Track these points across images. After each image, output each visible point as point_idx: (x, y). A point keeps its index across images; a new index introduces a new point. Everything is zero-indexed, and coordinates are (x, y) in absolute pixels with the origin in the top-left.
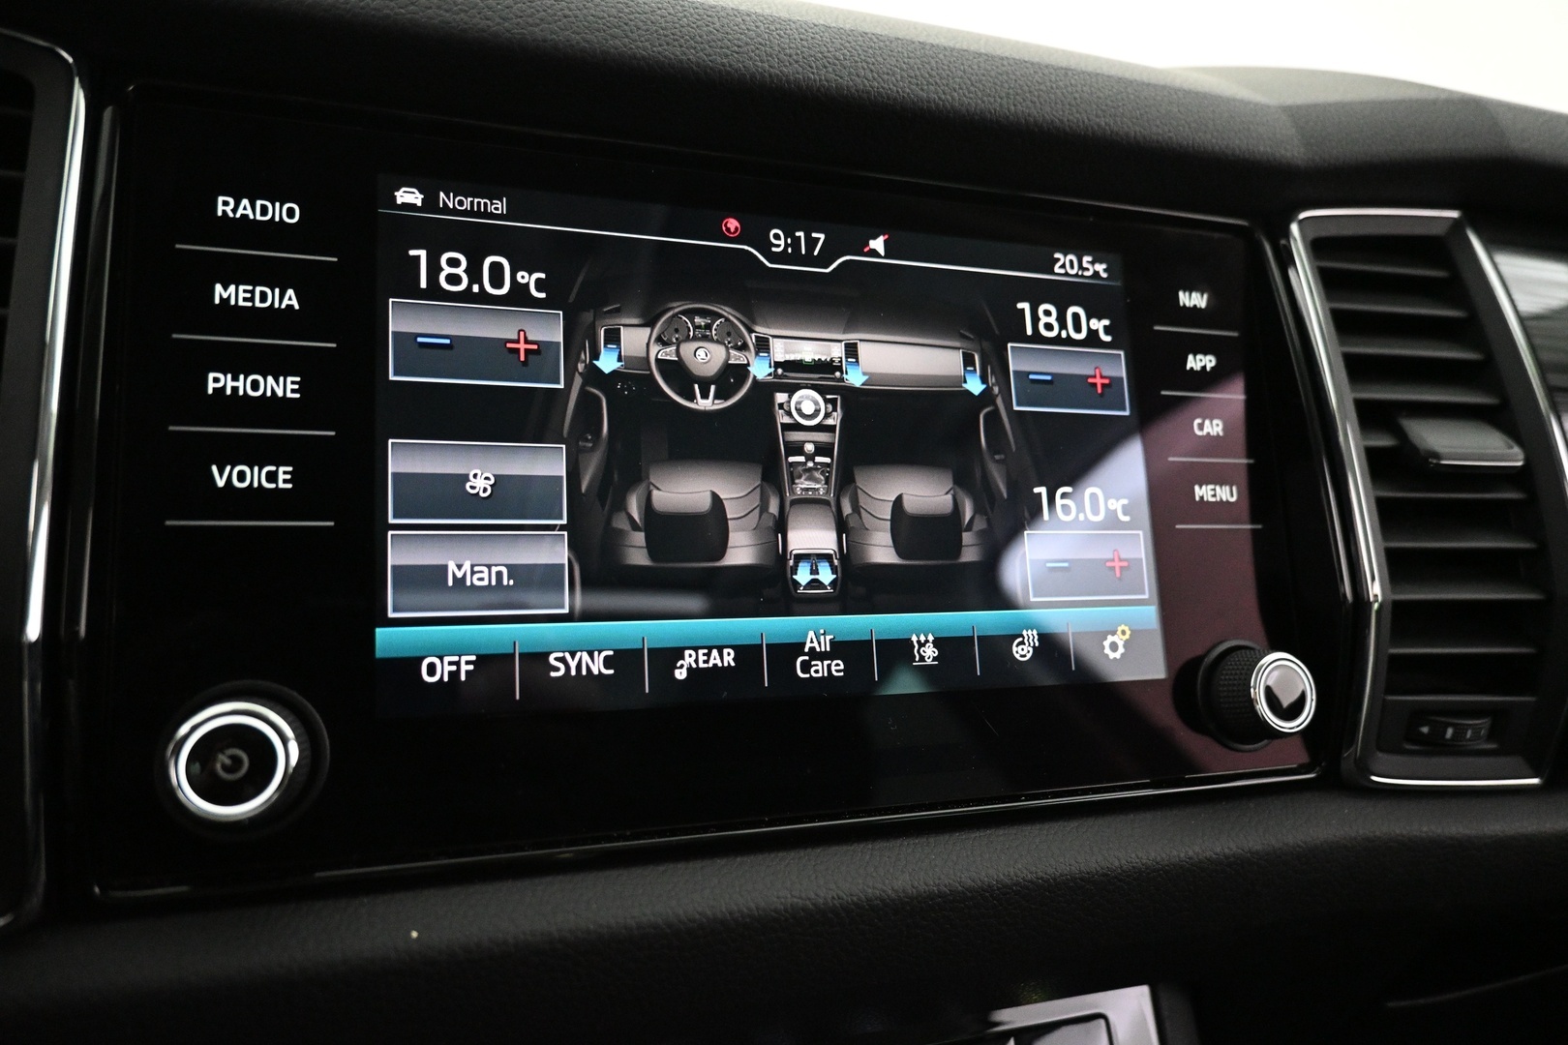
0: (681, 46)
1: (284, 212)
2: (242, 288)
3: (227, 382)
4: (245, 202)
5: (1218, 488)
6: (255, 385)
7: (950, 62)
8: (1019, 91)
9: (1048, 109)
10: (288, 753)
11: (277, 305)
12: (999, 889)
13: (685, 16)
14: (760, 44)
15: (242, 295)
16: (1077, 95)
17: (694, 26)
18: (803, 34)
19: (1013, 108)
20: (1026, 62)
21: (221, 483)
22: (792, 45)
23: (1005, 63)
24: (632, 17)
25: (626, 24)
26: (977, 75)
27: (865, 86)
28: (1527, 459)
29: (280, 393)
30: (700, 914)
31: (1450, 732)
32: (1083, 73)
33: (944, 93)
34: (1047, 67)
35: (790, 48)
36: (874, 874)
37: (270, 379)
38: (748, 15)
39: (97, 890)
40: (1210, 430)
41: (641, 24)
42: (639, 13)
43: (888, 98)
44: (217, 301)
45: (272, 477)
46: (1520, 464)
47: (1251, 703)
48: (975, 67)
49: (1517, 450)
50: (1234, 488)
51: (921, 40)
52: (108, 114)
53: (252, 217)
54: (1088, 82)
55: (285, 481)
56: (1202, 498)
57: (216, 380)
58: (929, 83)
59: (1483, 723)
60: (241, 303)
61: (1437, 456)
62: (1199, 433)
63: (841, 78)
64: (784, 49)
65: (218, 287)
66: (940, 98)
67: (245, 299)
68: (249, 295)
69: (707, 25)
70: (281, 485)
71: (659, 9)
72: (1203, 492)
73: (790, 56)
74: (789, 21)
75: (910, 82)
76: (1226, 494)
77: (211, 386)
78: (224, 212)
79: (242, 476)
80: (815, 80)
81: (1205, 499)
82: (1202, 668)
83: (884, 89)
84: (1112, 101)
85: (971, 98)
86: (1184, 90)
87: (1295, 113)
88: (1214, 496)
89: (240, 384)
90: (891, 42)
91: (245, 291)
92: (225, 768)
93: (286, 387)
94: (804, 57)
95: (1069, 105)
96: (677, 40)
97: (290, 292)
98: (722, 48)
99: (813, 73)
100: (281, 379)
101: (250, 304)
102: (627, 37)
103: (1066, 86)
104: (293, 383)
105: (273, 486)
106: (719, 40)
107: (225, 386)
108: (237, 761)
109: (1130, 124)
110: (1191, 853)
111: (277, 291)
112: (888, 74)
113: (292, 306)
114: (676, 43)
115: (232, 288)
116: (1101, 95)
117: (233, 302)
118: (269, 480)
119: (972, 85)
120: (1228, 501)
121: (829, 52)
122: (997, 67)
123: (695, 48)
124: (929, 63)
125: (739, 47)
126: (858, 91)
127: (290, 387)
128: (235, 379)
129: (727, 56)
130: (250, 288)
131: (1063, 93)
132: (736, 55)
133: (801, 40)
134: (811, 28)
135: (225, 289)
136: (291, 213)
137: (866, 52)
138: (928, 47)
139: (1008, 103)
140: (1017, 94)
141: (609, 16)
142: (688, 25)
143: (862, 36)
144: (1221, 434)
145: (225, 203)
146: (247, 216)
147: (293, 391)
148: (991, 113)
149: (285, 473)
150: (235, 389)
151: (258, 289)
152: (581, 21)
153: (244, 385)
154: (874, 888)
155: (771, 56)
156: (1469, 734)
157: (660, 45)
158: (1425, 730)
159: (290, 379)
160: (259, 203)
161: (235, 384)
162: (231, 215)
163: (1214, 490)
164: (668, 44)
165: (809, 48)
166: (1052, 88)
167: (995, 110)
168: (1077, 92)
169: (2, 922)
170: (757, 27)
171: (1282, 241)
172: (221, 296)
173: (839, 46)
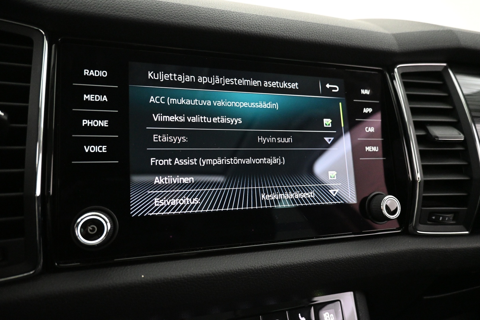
0: (214, 23)
1: (103, 74)
2: (91, 95)
3: (88, 122)
4: (92, 71)
5: (372, 147)
6: (96, 123)
7: (293, 25)
8: (313, 32)
9: (322, 37)
10: (107, 226)
11: (101, 100)
12: (307, 264)
13: (215, 14)
14: (237, 21)
15: (91, 98)
16: (330, 33)
17: (218, 17)
18: (250, 18)
19: (311, 38)
20: (315, 23)
21: (87, 151)
22: (247, 21)
23: (309, 24)
24: (200, 15)
25: (198, 17)
26: (301, 28)
27: (268, 33)
28: (465, 138)
29: (103, 125)
30: (222, 271)
31: (441, 218)
32: (332, 26)
33: (291, 34)
34: (321, 25)
35: (246, 22)
36: (271, 260)
37: (100, 121)
38: (234, 13)
39: (56, 264)
40: (370, 130)
41: (203, 17)
42: (202, 14)
43: (275, 36)
44: (85, 99)
45: (101, 149)
46: (463, 139)
47: (381, 210)
48: (300, 26)
49: (462, 135)
50: (377, 147)
51: (284, 18)
52: (53, 46)
53: (94, 75)
54: (334, 29)
55: (105, 150)
56: (368, 150)
57: (85, 122)
59: (451, 216)
60: (91, 100)
61: (437, 137)
62: (367, 131)
63: (261, 30)
64: (244, 22)
65: (85, 96)
66: (290, 36)
67: (92, 99)
68: (93, 98)
69: (222, 16)
70: (104, 151)
72: (368, 149)
73: (246, 25)
74: (246, 14)
75: (281, 31)
76: (375, 149)
77: (84, 124)
78: (86, 74)
79: (93, 149)
80: (253, 32)
82: (368, 200)
83: (273, 33)
84: (341, 34)
85: (299, 35)
86: (363, 30)
87: (396, 36)
88: (371, 150)
90: (275, 19)
91: (92, 96)
92: (90, 230)
93: (104, 123)
94: (250, 25)
95: (328, 36)
96: (213, 21)
97: (105, 96)
98: (226, 23)
99: (253, 29)
100: (103, 121)
101: (94, 100)
102: (199, 21)
103: (327, 30)
104: (106, 122)
105: (101, 151)
107: (87, 124)
108: (94, 228)
109: (346, 41)
110: (363, 254)
111: (101, 96)
112: (274, 29)
113: (105, 100)
114: (213, 22)
115: (89, 96)
116: (338, 33)
117: (89, 100)
119: (299, 31)
120: (375, 151)
121: (257, 23)
122: (307, 25)
123: (218, 23)
124: (286, 25)
125: (231, 22)
126: (265, 34)
127: (105, 123)
128: (90, 121)
129: (227, 25)
130: (94, 95)
131: (326, 33)
132: (230, 25)
133: (249, 19)
134: (252, 16)
135: (87, 96)
136: (105, 74)
137: (268, 22)
138: (286, 20)
139: (310, 36)
141: (194, 15)
142: (216, 17)
143: (267, 18)
144: (374, 131)
145: (86, 72)
146: (92, 75)
147: (106, 124)
148: (305, 39)
149: (104, 148)
150: (90, 124)
151: (96, 96)
152: (186, 17)
153: (92, 123)
154: (271, 263)
155: (240, 25)
156: (447, 219)
157: (208, 23)
158: (434, 218)
159: (105, 121)
160: (96, 71)
161: (90, 123)
162: (88, 75)
163: (371, 148)
164: (211, 22)
165: (251, 22)
166: (323, 31)
167: (306, 38)
168: (330, 32)
169: (31, 272)
170: (236, 16)
171: (392, 74)
172: (86, 98)
173: (260, 21)
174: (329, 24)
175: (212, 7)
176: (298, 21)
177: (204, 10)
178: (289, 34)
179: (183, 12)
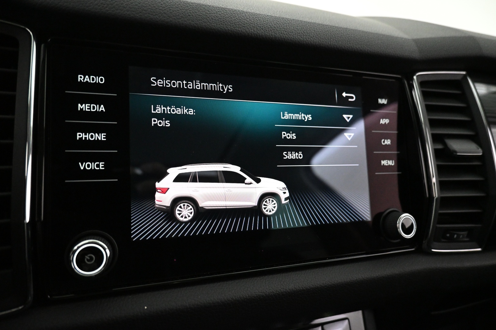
0: (226, 25)
1: (100, 80)
3: (83, 136)
4: (87, 77)
6: (92, 136)
7: (310, 28)
8: (332, 37)
9: (341, 43)
10: (106, 253)
11: (98, 110)
12: (320, 288)
13: (227, 14)
14: (251, 23)
16: (350, 38)
17: (230, 17)
18: (264, 19)
19: (329, 43)
20: (334, 26)
21: (82, 168)
22: (261, 23)
23: (327, 27)
24: (210, 15)
25: (208, 18)
26: (319, 32)
27: (283, 37)
28: (483, 153)
29: (100, 139)
30: (231, 299)
31: (455, 236)
32: (352, 29)
33: (308, 39)
34: (340, 28)
35: (260, 24)
36: (283, 284)
37: (97, 134)
38: (247, 13)
39: (49, 297)
41: (213, 17)
42: (212, 14)
43: (291, 41)
44: (79, 109)
46: (481, 154)
47: (396, 229)
48: (318, 29)
49: (480, 150)
50: (393, 161)
51: (301, 20)
52: (43, 46)
53: (89, 82)
54: (353, 33)
55: (102, 167)
57: (80, 135)
58: (303, 35)
59: (465, 233)
60: (87, 110)
61: (456, 152)
62: (383, 144)
63: (276, 34)
64: (258, 24)
65: (79, 105)
68: (89, 107)
69: (234, 17)
71: (219, 12)
72: (384, 162)
73: (260, 27)
74: (260, 14)
75: (298, 35)
76: (391, 163)
77: (78, 137)
78: (80, 80)
79: (88, 166)
80: (268, 35)
81: (384, 165)
82: (382, 217)
83: (289, 37)
84: (360, 39)
85: (317, 40)
86: (383, 34)
87: (417, 42)
88: (387, 164)
90: (292, 21)
91: (88, 106)
92: (88, 260)
93: (102, 137)
94: (264, 27)
95: (347, 41)
96: (224, 23)
97: (102, 106)
98: (239, 25)
99: (267, 33)
100: (100, 134)
101: (89, 110)
102: (209, 22)
103: (346, 35)
104: (104, 135)
105: (98, 169)
106: (238, 22)
107: (82, 137)
108: (91, 259)
109: (366, 47)
110: (377, 275)
111: (98, 105)
112: (291, 32)
113: (103, 110)
115: (84, 105)
116: (357, 37)
117: (84, 110)
118: (97, 167)
119: (317, 35)
120: (391, 165)
121: (272, 25)
122: (325, 29)
123: (230, 25)
124: (304, 28)
125: (244, 24)
126: (281, 38)
127: (103, 137)
128: (86, 135)
129: (240, 28)
131: (345, 37)
132: (243, 27)
133: (264, 21)
134: (267, 17)
135: (82, 106)
136: (102, 80)
137: (284, 25)
138: (303, 22)
139: (328, 41)
140: (331, 38)
141: (203, 15)
142: (228, 17)
143: (282, 19)
144: (390, 144)
145: (81, 77)
147: (104, 138)
148: (323, 45)
149: (102, 164)
150: (86, 138)
151: (92, 105)
152: (194, 17)
153: (88, 136)
154: (283, 289)
155: (254, 27)
156: (461, 237)
157: (219, 25)
158: (448, 235)
159: (103, 134)
160: (91, 77)
162: (83, 81)
163: (387, 162)
164: (222, 24)
165: (266, 24)
166: (342, 36)
168: (349, 36)
169: (20, 308)
170: (249, 17)
171: (411, 82)
173: (275, 23)
174: (348, 28)
175: (223, 5)
176: (315, 23)
177: (214, 10)
178: (306, 38)
179: (191, 12)
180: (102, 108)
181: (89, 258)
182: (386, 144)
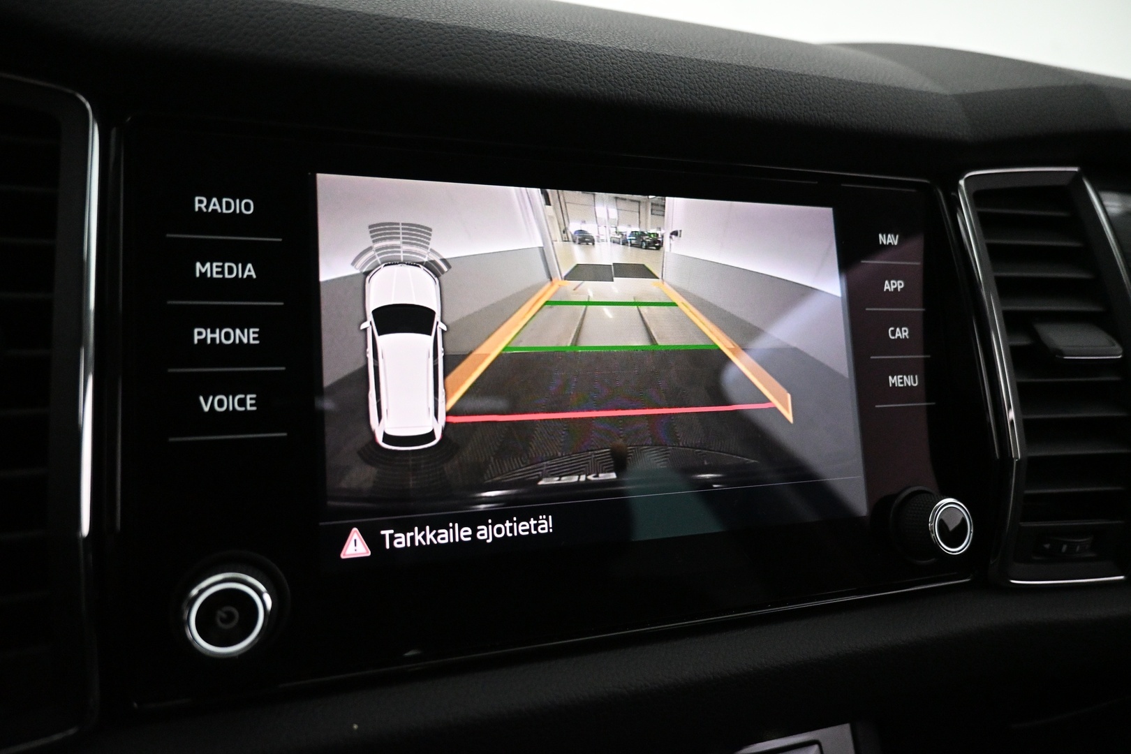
0: (527, 74)
1: (243, 206)
2: (215, 264)
3: (208, 335)
4: (214, 200)
5: (905, 377)
6: (227, 336)
7: (719, 75)
8: (769, 95)
9: (789, 108)
10: (265, 603)
11: (240, 276)
12: (754, 674)
13: (529, 50)
14: (584, 69)
15: (215, 270)
16: (810, 96)
17: (536, 57)
18: (614, 59)
19: (764, 109)
20: (772, 71)
21: (206, 409)
22: (607, 69)
23: (758, 73)
24: (491, 53)
25: (487, 59)
26: (738, 84)
27: (658, 96)
28: (1124, 354)
29: (245, 341)
30: (550, 703)
31: (1065, 548)
32: (814, 76)
33: (716, 100)
34: (787, 74)
35: (605, 71)
36: (669, 668)
37: (238, 331)
38: (574, 46)
39: (135, 705)
40: (900, 335)
41: (498, 58)
42: (496, 50)
43: (676, 106)
44: (198, 275)
45: (242, 403)
46: (1120, 357)
47: (928, 533)
48: (737, 78)
49: (1117, 347)
50: (916, 377)
51: (698, 58)
52: (114, 132)
53: (219, 211)
54: (818, 85)
55: (251, 405)
56: (894, 384)
57: (200, 334)
58: (704, 93)
59: (1087, 540)
60: (215, 275)
61: (1062, 353)
62: (892, 337)
63: (642, 92)
64: (601, 72)
65: (198, 265)
66: (712, 104)
67: (217, 273)
68: (220, 270)
69: (545, 56)
70: (249, 408)
71: (510, 45)
72: (894, 380)
73: (605, 77)
74: (604, 48)
75: (691, 93)
76: (910, 381)
77: (196, 338)
78: (200, 208)
79: (221, 403)
80: (623, 95)
81: (896, 385)
82: (895, 504)
83: (672, 99)
84: (835, 99)
85: (735, 103)
86: (885, 86)
87: (967, 101)
88: (902, 383)
89: (217, 335)
90: (676, 61)
91: (217, 267)
92: (223, 620)
93: (249, 336)
94: (615, 78)
95: (805, 104)
96: (524, 70)
97: (249, 266)
98: (557, 74)
99: (622, 90)
100: (246, 331)
101: (221, 276)
102: (489, 69)
103: (802, 89)
104: (254, 333)
105: (243, 409)
106: (554, 68)
107: (206, 338)
108: (230, 617)
109: (848, 117)
110: (886, 642)
111: (240, 265)
112: (675, 87)
113: (251, 276)
114: (523, 72)
115: (208, 265)
116: (827, 94)
117: (209, 275)
118: (240, 405)
119: (735, 92)
120: (912, 386)
121: (633, 72)
122: (752, 76)
123: (537, 75)
124: (704, 77)
125: (568, 72)
126: (653, 102)
127: (252, 336)
128: (213, 332)
129: (560, 80)
130: (220, 264)
131: (800, 95)
132: (567, 79)
133: (612, 63)
134: (619, 53)
135: (203, 266)
136: (247, 207)
137: (659, 70)
138: (702, 64)
139: (761, 105)
140: (768, 98)
141: (475, 53)
142: (532, 57)
143: (655, 58)
144: (908, 337)
145: (200, 202)
146: (216, 210)
147: (254, 339)
148: (749, 114)
149: (251, 399)
150: (213, 340)
151: (227, 265)
152: (455, 58)
153: (219, 336)
154: (669, 678)
155: (591, 78)
156: (1078, 548)
157: (513, 74)
158: (1047, 546)
159: (251, 330)
160: (224, 200)
161: (213, 336)
162: (205, 210)
163: (902, 378)
164: (518, 73)
165: (618, 70)
166: (792, 92)
167: (752, 111)
168: (810, 93)
169: (71, 732)
170: (580, 55)
171: (953, 194)
172: (200, 271)
173: (640, 67)
174: (806, 73)
175: (519, 30)
176: (730, 64)
177: (500, 41)
178: (710, 100)
179: (448, 47)
180: (250, 271)
181: (224, 616)
182: (899, 337)
